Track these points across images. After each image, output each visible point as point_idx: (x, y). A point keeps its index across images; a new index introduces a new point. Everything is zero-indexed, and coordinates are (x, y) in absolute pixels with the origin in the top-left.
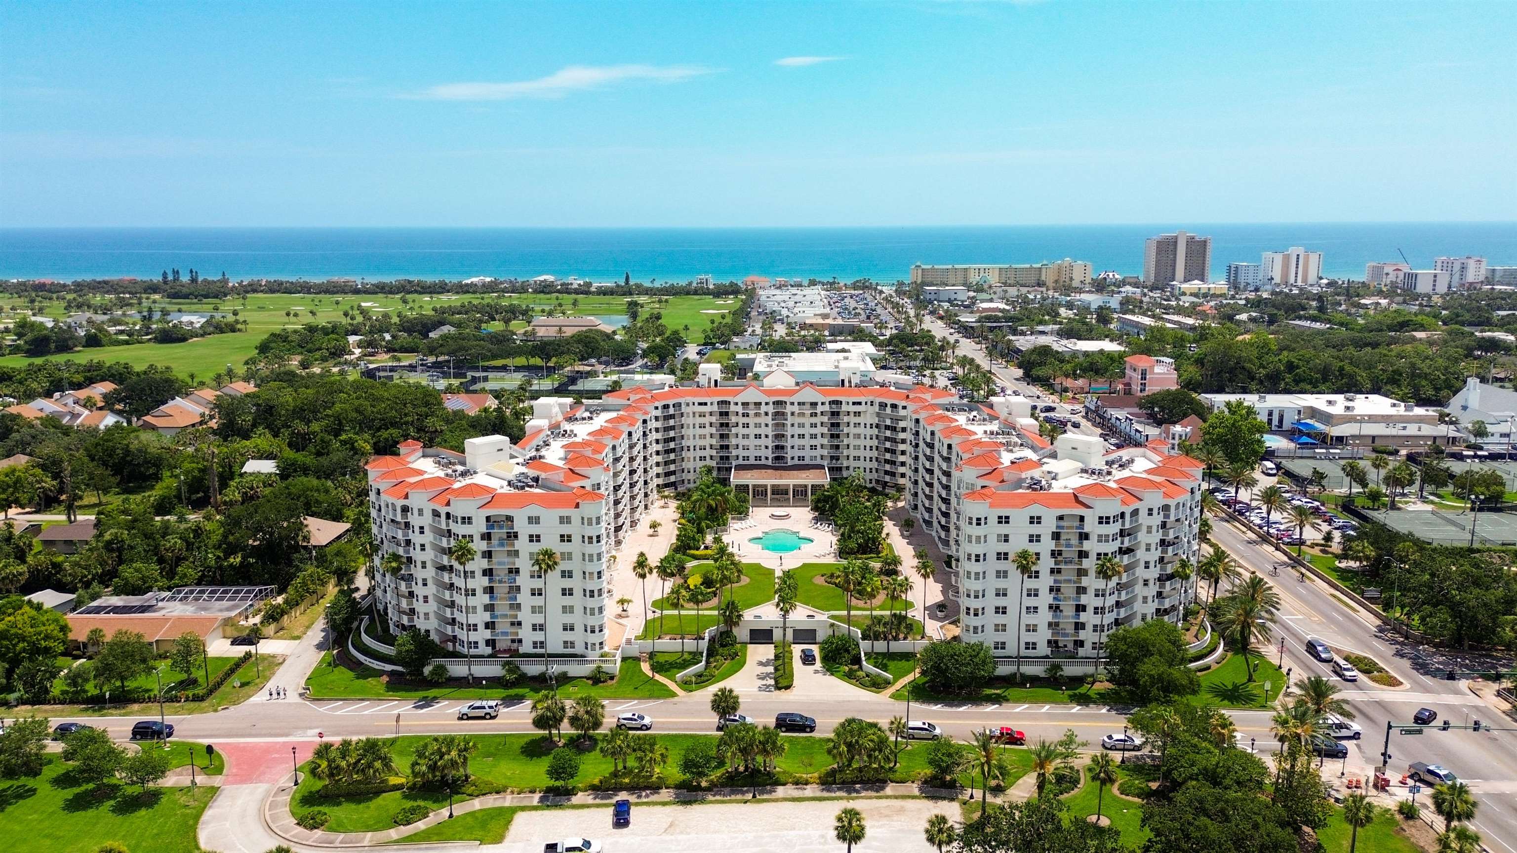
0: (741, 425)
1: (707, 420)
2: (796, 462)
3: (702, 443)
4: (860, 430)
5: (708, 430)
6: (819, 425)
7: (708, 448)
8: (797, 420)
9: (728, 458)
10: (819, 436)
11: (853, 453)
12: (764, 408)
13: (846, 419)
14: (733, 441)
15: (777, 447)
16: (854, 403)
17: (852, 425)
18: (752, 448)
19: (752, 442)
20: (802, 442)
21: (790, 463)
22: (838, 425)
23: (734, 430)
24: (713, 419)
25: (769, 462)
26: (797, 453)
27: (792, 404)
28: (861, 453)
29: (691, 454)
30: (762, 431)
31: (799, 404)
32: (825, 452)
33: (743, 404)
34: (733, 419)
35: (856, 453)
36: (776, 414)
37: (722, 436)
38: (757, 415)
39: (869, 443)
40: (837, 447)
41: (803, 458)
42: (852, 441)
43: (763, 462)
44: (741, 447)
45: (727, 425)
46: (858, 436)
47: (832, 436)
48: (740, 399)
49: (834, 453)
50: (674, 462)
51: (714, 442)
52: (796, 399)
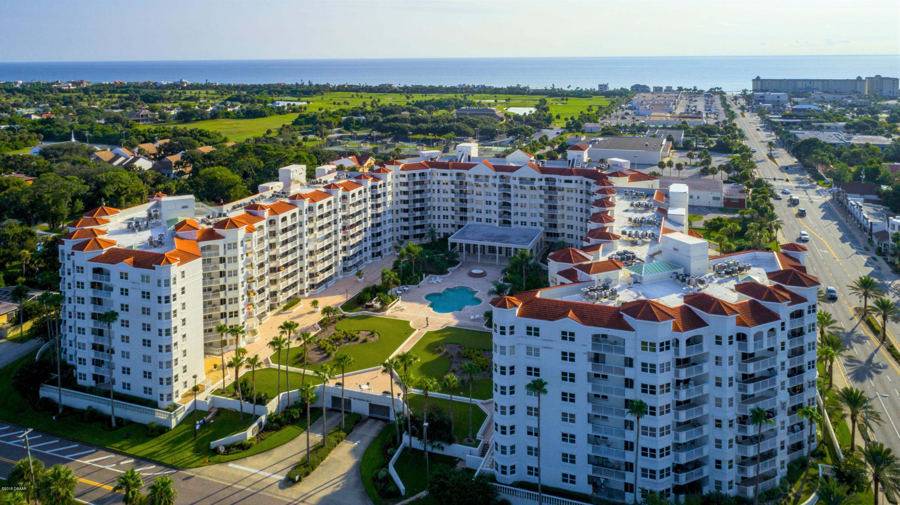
0: (475, 193)
1: (449, 187)
3: (445, 204)
4: (573, 204)
5: (450, 196)
6: (538, 197)
7: (450, 209)
8: (520, 192)
9: (466, 218)
10: (538, 206)
11: (567, 222)
12: (491, 181)
13: (560, 194)
14: (468, 206)
15: (504, 213)
16: (566, 181)
17: (565, 199)
18: (484, 212)
19: (483, 207)
20: (523, 210)
21: (514, 226)
22: (554, 198)
23: (469, 197)
24: (453, 187)
25: (497, 225)
26: (520, 219)
27: (515, 179)
28: (574, 223)
29: (436, 213)
30: (492, 199)
31: (520, 179)
32: (543, 220)
33: (475, 176)
34: (469, 188)
35: (570, 223)
37: (461, 201)
39: (579, 215)
40: (553, 216)
42: (565, 212)
43: (492, 224)
44: (475, 210)
45: (465, 192)
46: (569, 208)
47: (548, 207)
48: (473, 172)
49: (551, 221)
50: (422, 218)
51: (454, 205)
52: (517, 174)
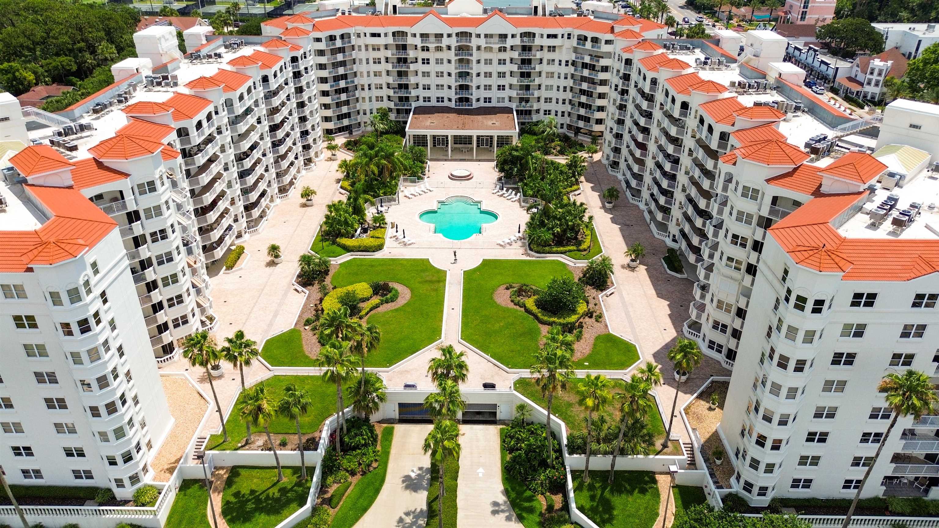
0: (420, 61)
1: (382, 54)
2: (482, 104)
3: (378, 81)
4: (555, 68)
5: (384, 67)
6: (508, 61)
7: (385, 86)
8: (485, 56)
9: (407, 99)
10: (508, 75)
11: (544, 94)
12: (445, 41)
13: (539, 55)
14: (412, 80)
15: (461, 87)
16: (549, 36)
17: (545, 62)
18: (433, 87)
19: (433, 81)
20: (488, 81)
21: (475, 105)
22: (529, 61)
23: (413, 67)
24: (389, 53)
25: (453, 105)
26: (483, 94)
27: (478, 36)
28: (553, 94)
29: (366, 94)
30: (445, 68)
31: (486, 36)
32: (514, 94)
33: (422, 35)
34: (411, 54)
35: (549, 94)
36: (460, 48)
37: (400, 74)
38: (439, 49)
39: (563, 83)
40: (528, 88)
41: (489, 100)
42: (544, 81)
43: (446, 103)
44: (421, 87)
45: (405, 60)
46: (549, 75)
47: (522, 75)
48: (419, 29)
49: (524, 94)
50: (347, 103)
51: (390, 80)
52: (482, 29)
